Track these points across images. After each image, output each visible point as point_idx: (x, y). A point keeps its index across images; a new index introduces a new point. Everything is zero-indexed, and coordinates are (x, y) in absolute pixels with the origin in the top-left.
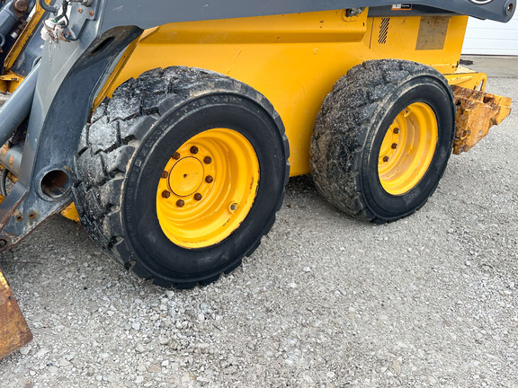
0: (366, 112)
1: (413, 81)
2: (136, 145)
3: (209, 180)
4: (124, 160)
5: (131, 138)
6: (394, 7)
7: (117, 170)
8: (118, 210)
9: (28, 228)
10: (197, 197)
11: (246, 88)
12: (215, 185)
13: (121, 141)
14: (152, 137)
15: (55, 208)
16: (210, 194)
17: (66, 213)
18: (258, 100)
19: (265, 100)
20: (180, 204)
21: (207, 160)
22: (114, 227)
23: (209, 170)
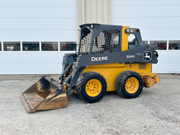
0: (121, 78)
1: (130, 73)
2: (83, 80)
3: (95, 88)
4: (81, 82)
5: (82, 80)
6: (130, 62)
7: (80, 84)
8: (80, 89)
9: (70, 94)
10: (93, 90)
11: (99, 74)
12: (96, 88)
13: (81, 80)
14: (85, 79)
15: (74, 91)
16: (95, 90)
17: (75, 92)
18: (101, 75)
19: (102, 75)
20: (90, 91)
21: (94, 85)
22: (80, 91)
23: (95, 86)
